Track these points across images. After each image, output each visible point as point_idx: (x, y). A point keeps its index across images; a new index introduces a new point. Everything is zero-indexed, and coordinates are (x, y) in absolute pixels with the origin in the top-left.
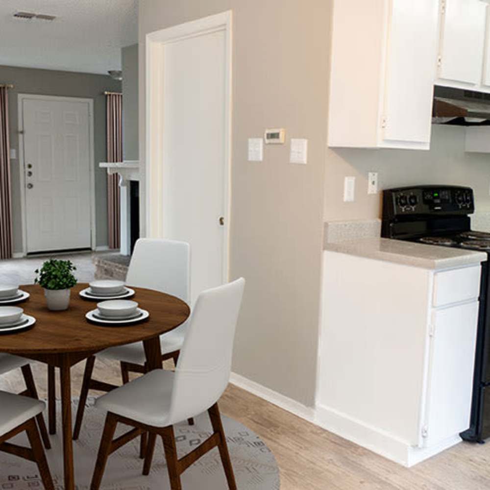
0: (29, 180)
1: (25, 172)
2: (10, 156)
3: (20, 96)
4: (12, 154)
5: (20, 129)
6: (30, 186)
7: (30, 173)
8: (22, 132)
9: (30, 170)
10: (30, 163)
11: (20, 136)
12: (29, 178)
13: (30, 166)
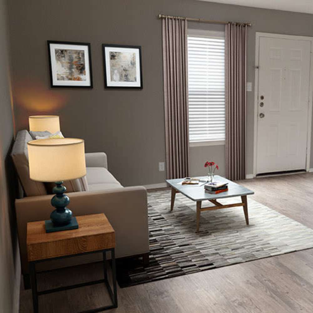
0: (261, 110)
1: (258, 103)
2: (246, 89)
3: (258, 34)
4: (249, 87)
5: (256, 65)
6: (262, 116)
7: (262, 104)
8: (258, 68)
9: (262, 101)
10: (262, 95)
11: (256, 70)
12: (262, 108)
13: (262, 98)
